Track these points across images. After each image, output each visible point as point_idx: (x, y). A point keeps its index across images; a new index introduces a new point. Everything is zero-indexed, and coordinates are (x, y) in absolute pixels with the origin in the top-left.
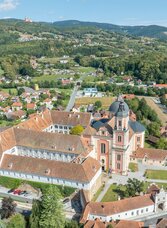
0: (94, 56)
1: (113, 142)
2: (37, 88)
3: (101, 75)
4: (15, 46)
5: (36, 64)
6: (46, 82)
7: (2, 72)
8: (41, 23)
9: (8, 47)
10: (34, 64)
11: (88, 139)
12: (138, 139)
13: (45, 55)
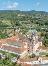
0: (37, 21)
1: (31, 44)
2: (19, 29)
3: (38, 26)
4: (16, 18)
6: (22, 28)
7: (11, 25)
8: (24, 11)
9: (14, 18)
10: (20, 23)
11: (25, 43)
12: (40, 44)
13: (24, 20)
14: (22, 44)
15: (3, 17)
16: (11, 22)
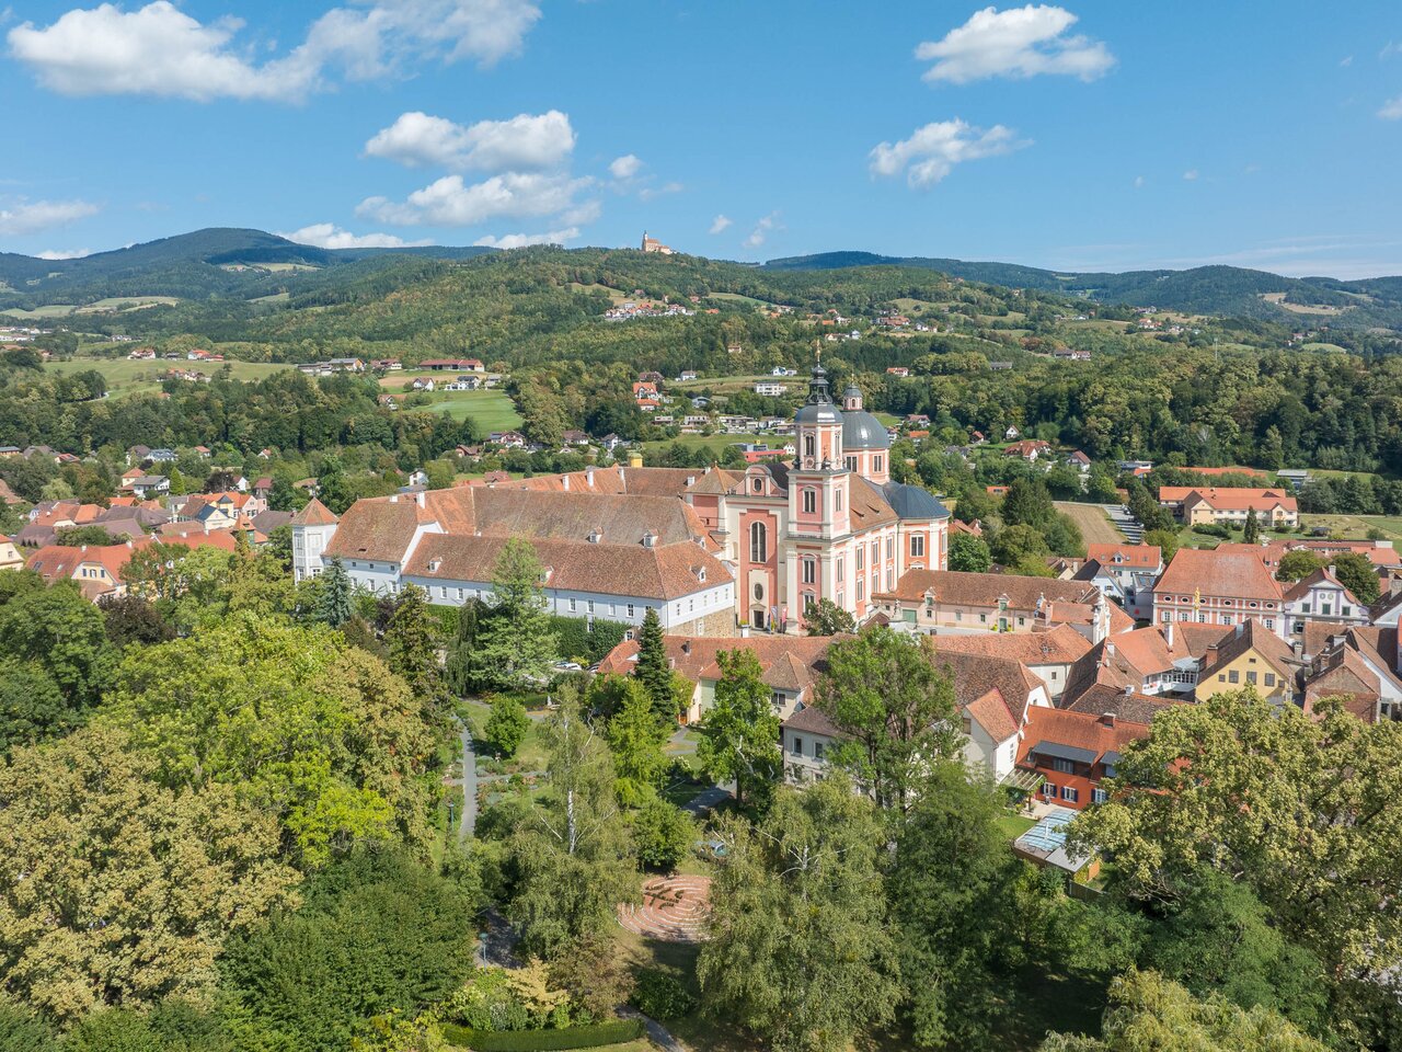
0: (903, 374)
1: (789, 516)
4: (586, 337)
5: (657, 397)
9: (560, 340)
10: (647, 395)
11: (707, 511)
12: (917, 546)
13: (700, 367)
14: (675, 526)
15: (388, 335)
16: (512, 389)
